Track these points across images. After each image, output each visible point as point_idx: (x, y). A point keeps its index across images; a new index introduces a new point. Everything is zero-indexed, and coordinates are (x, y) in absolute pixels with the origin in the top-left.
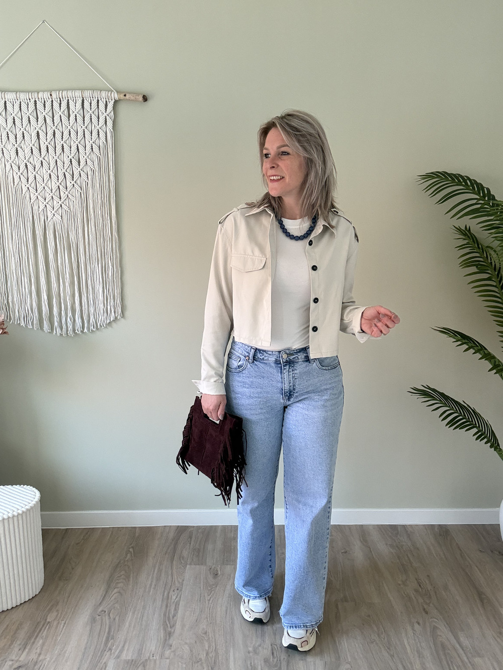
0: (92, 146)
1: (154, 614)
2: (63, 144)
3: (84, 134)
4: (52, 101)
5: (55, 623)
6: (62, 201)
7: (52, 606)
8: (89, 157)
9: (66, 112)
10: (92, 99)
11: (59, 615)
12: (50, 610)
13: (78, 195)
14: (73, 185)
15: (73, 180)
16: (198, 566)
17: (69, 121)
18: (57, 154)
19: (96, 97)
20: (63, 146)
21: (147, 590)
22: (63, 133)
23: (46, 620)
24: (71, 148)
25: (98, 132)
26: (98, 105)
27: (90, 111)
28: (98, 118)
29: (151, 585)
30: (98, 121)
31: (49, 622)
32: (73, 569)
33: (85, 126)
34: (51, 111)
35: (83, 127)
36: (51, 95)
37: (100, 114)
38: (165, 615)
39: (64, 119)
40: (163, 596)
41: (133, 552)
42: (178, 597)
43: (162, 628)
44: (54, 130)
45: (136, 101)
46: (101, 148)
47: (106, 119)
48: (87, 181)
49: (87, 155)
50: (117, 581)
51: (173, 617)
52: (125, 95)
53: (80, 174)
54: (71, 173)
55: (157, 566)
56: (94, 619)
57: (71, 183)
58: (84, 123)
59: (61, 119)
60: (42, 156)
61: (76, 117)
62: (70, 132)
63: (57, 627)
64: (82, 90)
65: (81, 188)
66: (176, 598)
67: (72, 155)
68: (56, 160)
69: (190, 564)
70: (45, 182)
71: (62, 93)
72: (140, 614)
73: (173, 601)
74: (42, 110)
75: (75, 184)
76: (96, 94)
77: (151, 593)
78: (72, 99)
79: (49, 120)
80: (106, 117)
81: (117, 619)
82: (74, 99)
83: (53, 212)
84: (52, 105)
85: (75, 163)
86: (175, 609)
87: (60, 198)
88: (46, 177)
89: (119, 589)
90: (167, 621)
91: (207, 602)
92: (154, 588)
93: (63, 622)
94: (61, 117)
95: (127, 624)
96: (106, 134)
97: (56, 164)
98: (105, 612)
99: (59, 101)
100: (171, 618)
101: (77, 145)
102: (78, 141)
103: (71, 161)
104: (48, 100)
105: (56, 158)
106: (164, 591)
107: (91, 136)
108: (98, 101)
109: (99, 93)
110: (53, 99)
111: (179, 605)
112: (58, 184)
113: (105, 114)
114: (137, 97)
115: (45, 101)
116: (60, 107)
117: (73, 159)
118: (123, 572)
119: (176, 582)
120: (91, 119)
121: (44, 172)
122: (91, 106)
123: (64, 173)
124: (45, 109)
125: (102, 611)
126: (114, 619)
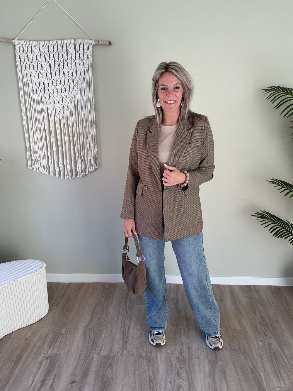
0: (80, 72)
1: (117, 331)
2: (64, 71)
3: (76, 65)
4: (58, 46)
5: (66, 334)
6: (64, 104)
7: (64, 325)
8: (79, 78)
9: (66, 52)
10: (80, 44)
11: (67, 330)
12: (62, 328)
13: (73, 100)
14: (70, 94)
15: (70, 92)
16: (140, 305)
17: (67, 57)
18: (61, 77)
19: (83, 43)
20: (64, 72)
21: (113, 318)
22: (64, 64)
23: (60, 332)
24: (68, 73)
25: (84, 64)
26: (83, 48)
27: (79, 51)
28: (84, 55)
29: (115, 315)
30: (84, 57)
31: (62, 334)
32: (73, 305)
33: (76, 60)
34: (57, 52)
35: (76, 61)
36: (57, 42)
37: (85, 52)
38: (123, 331)
39: (65, 56)
40: (122, 321)
41: (105, 297)
42: (130, 322)
43: (122, 339)
44: (59, 63)
45: (105, 45)
46: (85, 73)
47: (88, 56)
48: (78, 92)
49: (78, 77)
50: (97, 312)
51: (127, 333)
52: (99, 42)
53: (74, 88)
54: (69, 88)
55: (118, 305)
56: (86, 333)
57: (68, 93)
58: (76, 58)
59: (63, 56)
60: (52, 79)
61: (71, 55)
62: (68, 64)
63: (66, 337)
64: (75, 39)
65: (74, 96)
66: (129, 322)
67: (70, 77)
68: (60, 80)
69: (136, 305)
70: (54, 93)
71: (63, 41)
72: (110, 330)
73: (127, 324)
74: (53, 52)
75: (71, 94)
76: (83, 41)
77: (115, 320)
78: (69, 44)
79: (56, 57)
80: (88, 55)
81: (98, 333)
82: (70, 44)
83: (59, 110)
84: (58, 48)
85: (71, 82)
86: (128, 329)
87: (63, 102)
88: (55, 90)
89: (98, 317)
90: (124, 335)
91: (145, 326)
92: (117, 317)
93: (70, 334)
94: (62, 55)
95: (103, 336)
96: (88, 65)
97: (60, 82)
98: (91, 329)
99: (61, 46)
100: (126, 333)
101: (72, 71)
102: (72, 69)
103: (69, 81)
104: (55, 45)
105: (60, 79)
106: (122, 319)
107: (80, 66)
108: (84, 45)
109: (84, 41)
110: (58, 45)
111: (130, 327)
112: (62, 94)
113: (88, 53)
114: (106, 43)
115: (53, 46)
116: (62, 49)
117: (69, 79)
118: (100, 308)
119: (128, 313)
120: (80, 56)
121: (54, 87)
122: (79, 48)
123: (65, 88)
124: (54, 51)
125: (90, 328)
126: (96, 333)
